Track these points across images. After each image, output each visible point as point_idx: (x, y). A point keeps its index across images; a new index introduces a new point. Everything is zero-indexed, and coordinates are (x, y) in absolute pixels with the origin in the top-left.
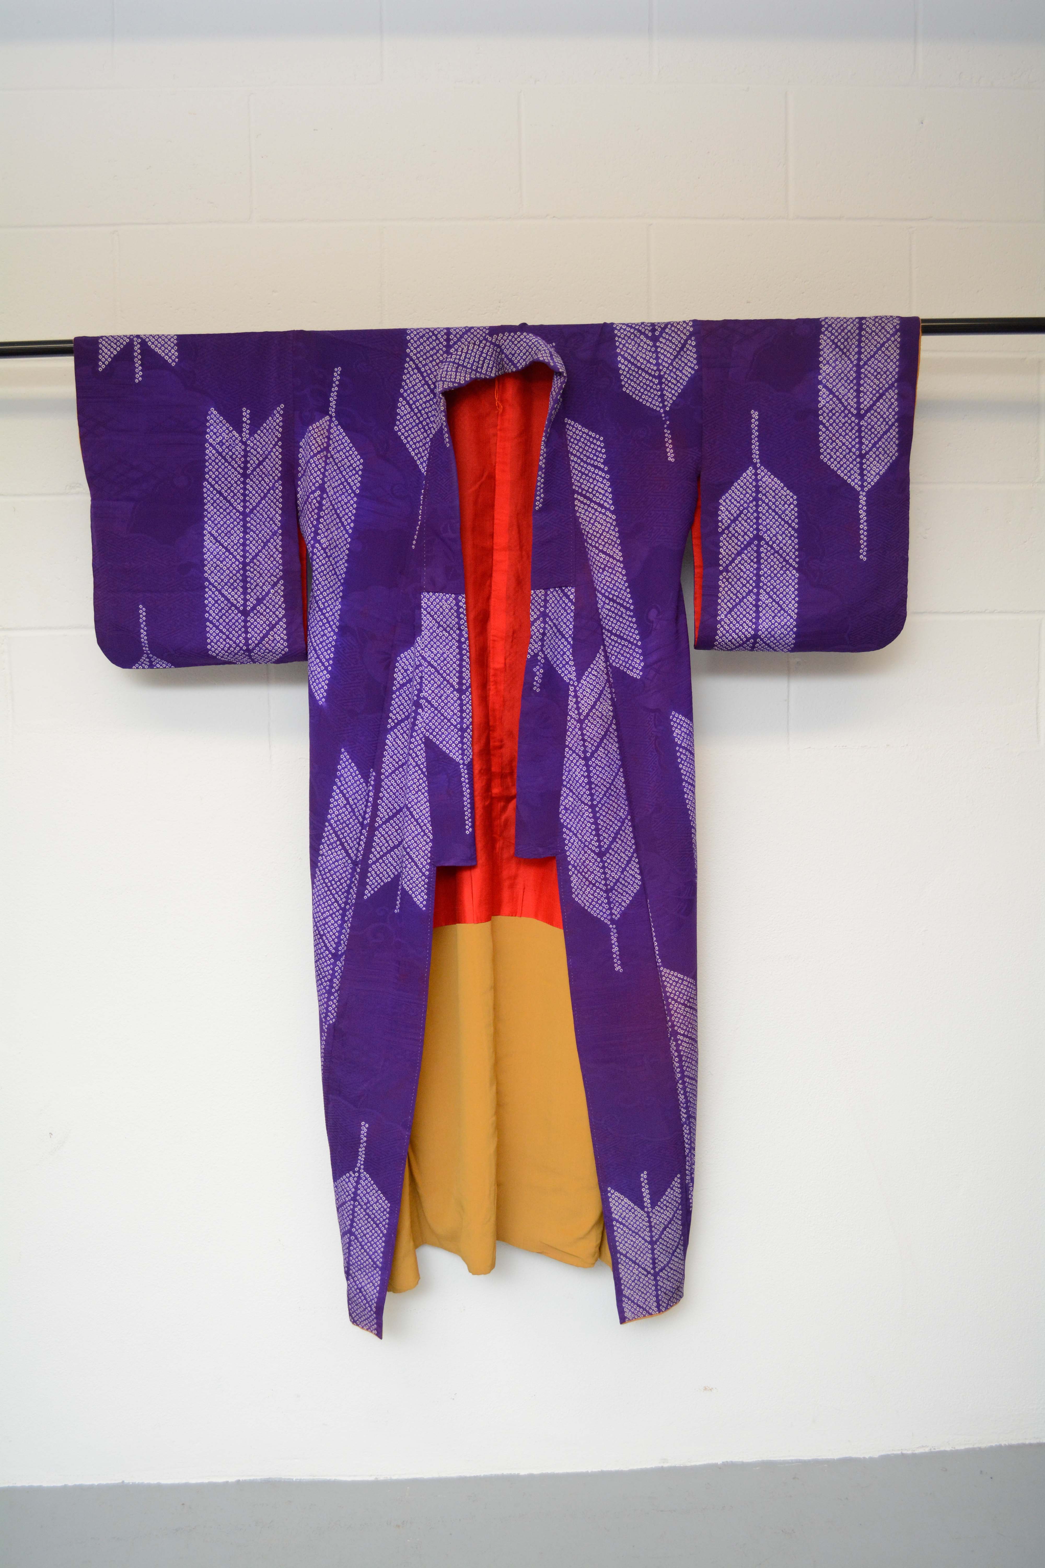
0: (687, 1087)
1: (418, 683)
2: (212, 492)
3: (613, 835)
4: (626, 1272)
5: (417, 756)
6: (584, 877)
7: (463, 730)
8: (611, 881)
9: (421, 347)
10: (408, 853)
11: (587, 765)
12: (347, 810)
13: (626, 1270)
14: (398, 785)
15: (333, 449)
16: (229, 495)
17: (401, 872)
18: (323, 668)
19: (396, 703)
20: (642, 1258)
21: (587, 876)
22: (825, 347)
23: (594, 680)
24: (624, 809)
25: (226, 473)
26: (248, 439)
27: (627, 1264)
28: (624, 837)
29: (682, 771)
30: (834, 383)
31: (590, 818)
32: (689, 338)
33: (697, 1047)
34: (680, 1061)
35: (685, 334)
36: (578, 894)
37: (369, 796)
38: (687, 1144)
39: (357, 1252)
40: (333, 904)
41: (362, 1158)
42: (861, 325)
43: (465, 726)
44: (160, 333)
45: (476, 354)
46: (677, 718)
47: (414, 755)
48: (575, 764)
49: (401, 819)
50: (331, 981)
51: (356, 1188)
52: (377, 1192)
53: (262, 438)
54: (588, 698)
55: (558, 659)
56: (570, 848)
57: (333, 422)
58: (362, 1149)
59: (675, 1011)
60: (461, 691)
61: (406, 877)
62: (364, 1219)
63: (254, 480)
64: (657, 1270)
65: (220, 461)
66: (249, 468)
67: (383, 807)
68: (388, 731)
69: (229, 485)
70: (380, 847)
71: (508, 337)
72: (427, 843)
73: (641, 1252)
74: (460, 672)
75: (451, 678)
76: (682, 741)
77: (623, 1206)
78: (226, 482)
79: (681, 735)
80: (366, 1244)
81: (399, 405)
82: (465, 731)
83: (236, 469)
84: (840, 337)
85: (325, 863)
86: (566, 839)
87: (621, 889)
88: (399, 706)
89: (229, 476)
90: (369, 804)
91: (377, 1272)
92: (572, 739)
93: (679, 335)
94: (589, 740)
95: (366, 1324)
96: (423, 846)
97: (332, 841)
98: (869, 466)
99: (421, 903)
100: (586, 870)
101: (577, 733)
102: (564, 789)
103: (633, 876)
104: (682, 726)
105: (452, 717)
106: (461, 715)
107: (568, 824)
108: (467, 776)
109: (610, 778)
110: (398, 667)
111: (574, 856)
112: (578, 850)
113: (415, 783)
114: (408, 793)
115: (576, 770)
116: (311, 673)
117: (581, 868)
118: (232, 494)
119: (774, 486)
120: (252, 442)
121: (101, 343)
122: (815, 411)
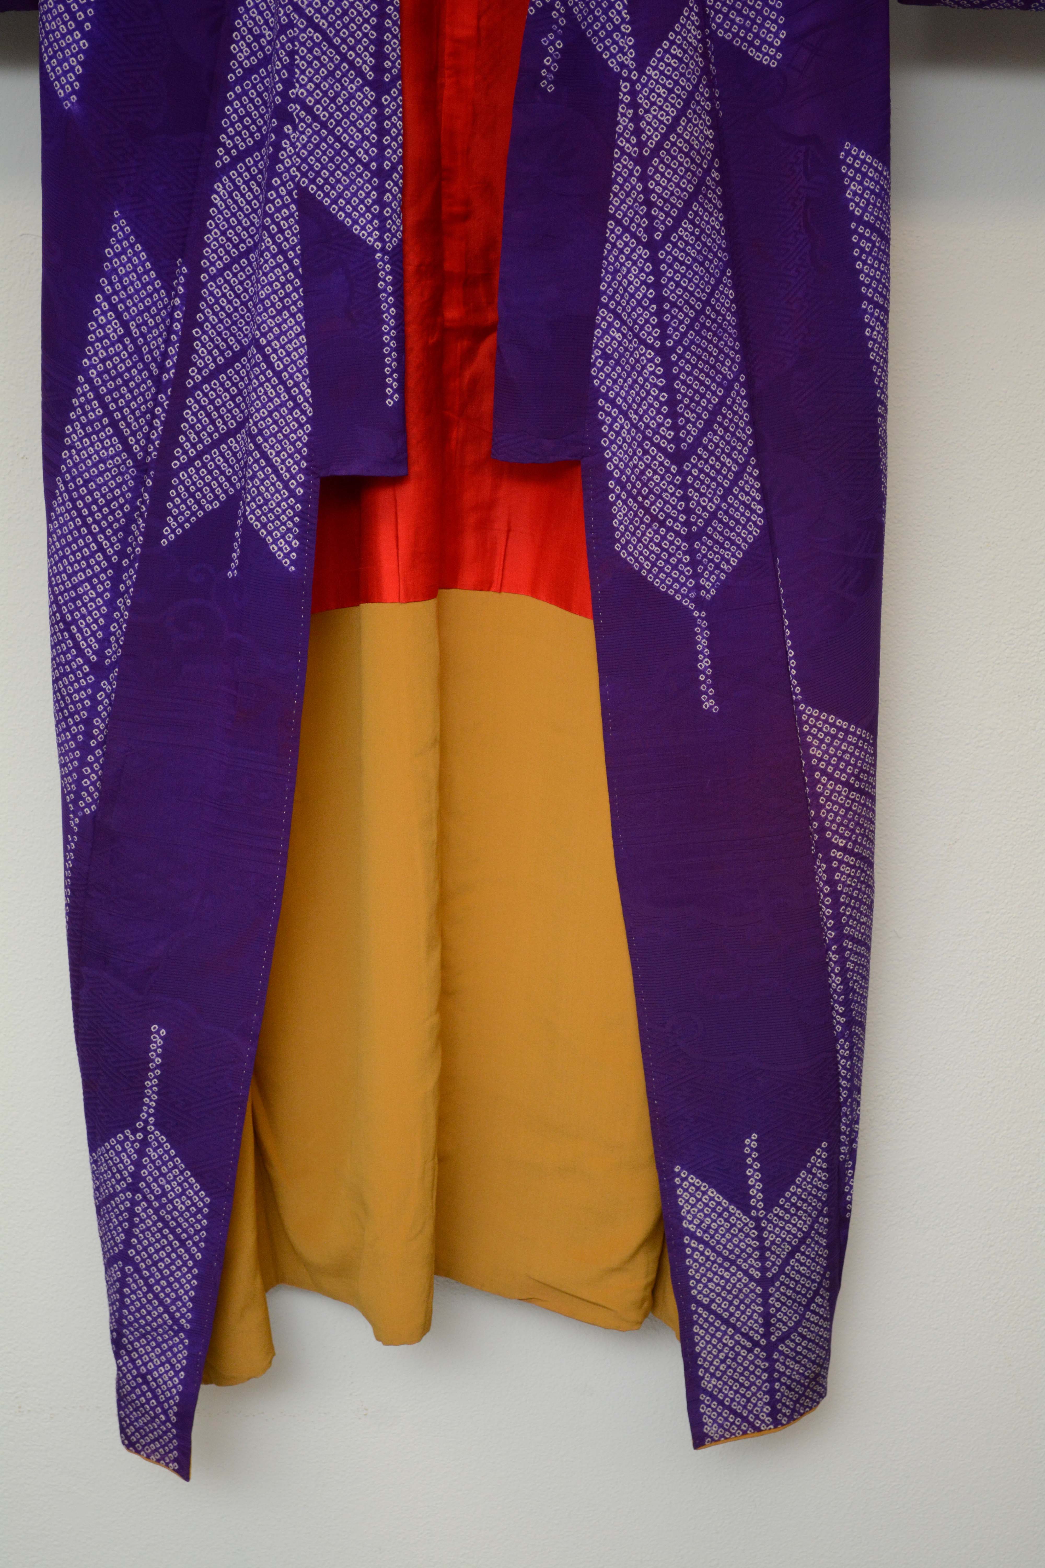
0: (848, 959)
1: (284, 67)
3: (705, 416)
4: (708, 1342)
5: (281, 231)
6: (641, 505)
7: (382, 175)
8: (699, 517)
10: (258, 447)
11: (655, 261)
12: (125, 348)
13: (708, 1337)
14: (238, 296)
17: (243, 488)
18: (72, 25)
19: (235, 111)
20: (743, 1312)
21: (647, 503)
23: (675, 69)
24: (733, 361)
27: (712, 1324)
28: (731, 421)
29: (862, 277)
31: (658, 377)
33: (871, 877)
34: (836, 905)
36: (628, 542)
37: (173, 321)
38: (845, 1078)
39: (139, 1299)
40: (92, 555)
41: (150, 1101)
43: (387, 165)
46: (856, 158)
47: (274, 228)
48: (628, 258)
49: (243, 373)
50: (88, 722)
51: (138, 1165)
52: (182, 1173)
54: (661, 108)
55: (596, 19)
56: (612, 442)
58: (152, 1083)
59: (828, 799)
60: (379, 87)
61: (253, 499)
62: (154, 1229)
64: (773, 1339)
67: (204, 345)
68: (217, 175)
70: (197, 434)
72: (301, 426)
73: (742, 1302)
74: (380, 43)
75: (358, 55)
76: (865, 210)
77: (706, 1205)
79: (861, 196)
80: (157, 1282)
82: (388, 175)
85: (76, 465)
86: (603, 423)
87: (721, 534)
88: (241, 119)
90: (174, 337)
91: (181, 1341)
92: (623, 202)
94: (660, 202)
95: (157, 1450)
96: (292, 432)
97: (92, 415)
99: (287, 556)
100: (645, 492)
101: (633, 188)
102: (603, 312)
103: (748, 507)
104: (865, 175)
105: (359, 145)
106: (380, 141)
107: (609, 389)
108: (389, 278)
109: (703, 290)
110: (238, 30)
111: (621, 460)
112: (630, 446)
113: (275, 292)
114: (260, 314)
115: (629, 271)
116: (47, 37)
117: (634, 486)
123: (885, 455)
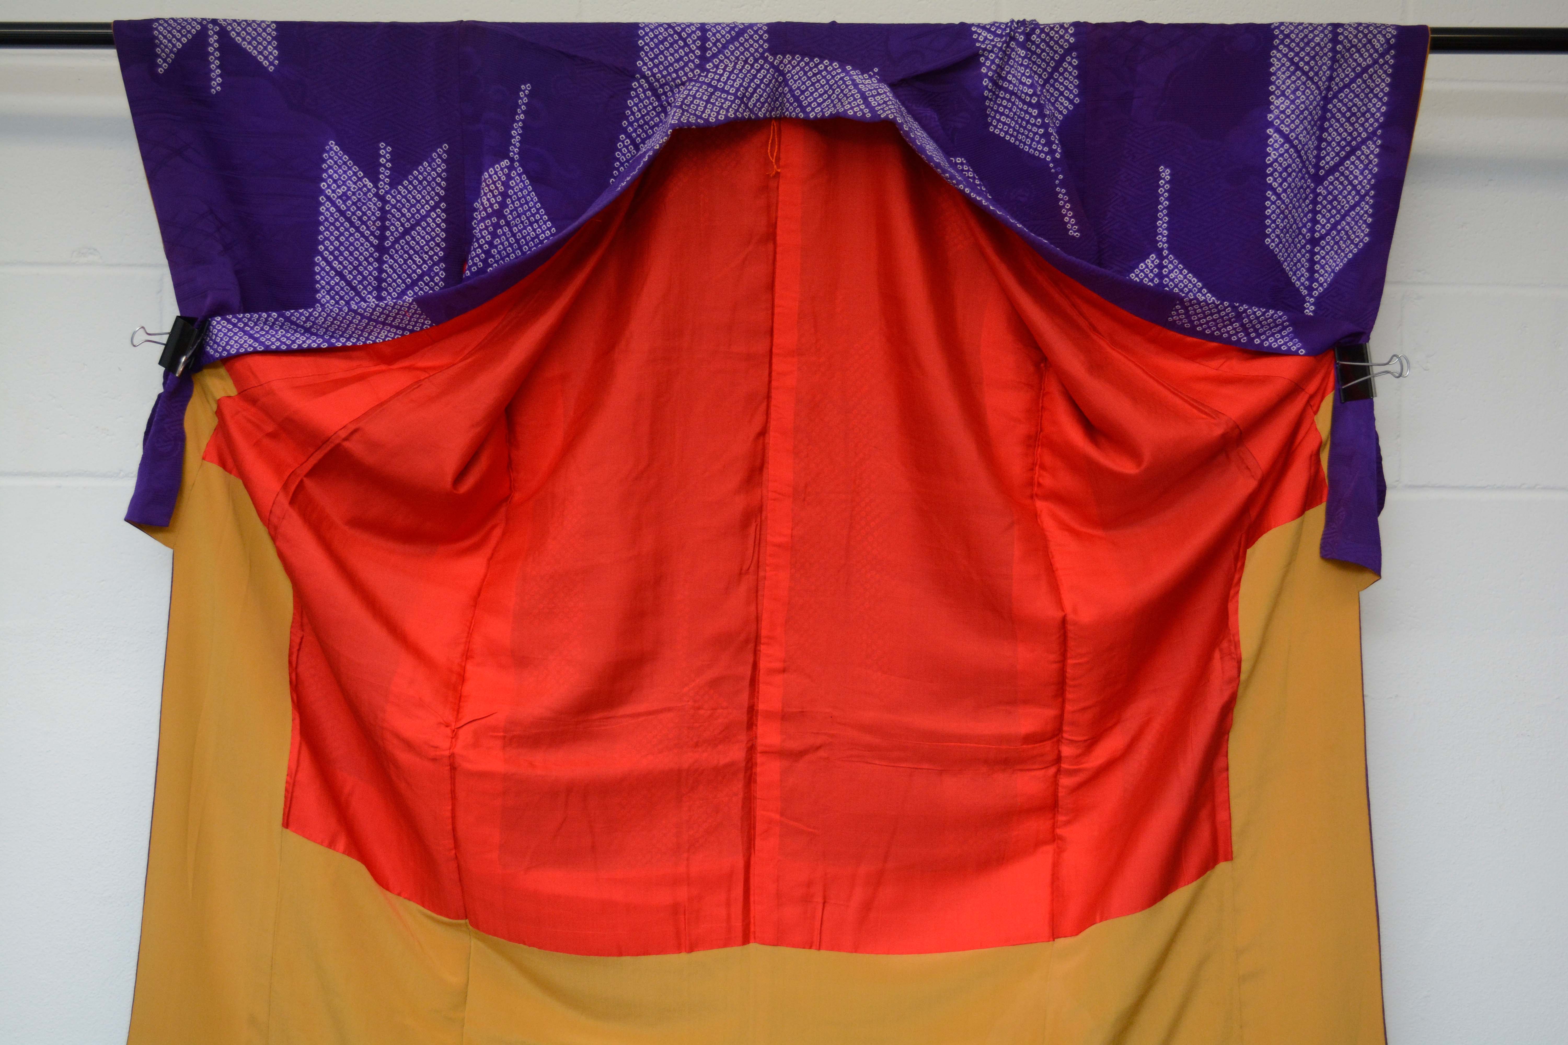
2: (328, 273)
9: (661, 58)
15: (511, 212)
16: (355, 278)
22: (1279, 69)
25: (352, 244)
26: (387, 193)
30: (1293, 126)
32: (1068, 52)
35: (1061, 47)
42: (1335, 34)
44: (250, 18)
45: (745, 76)
53: (410, 192)
57: (515, 169)
63: (396, 256)
65: (342, 224)
66: (387, 238)
69: (356, 263)
78: (351, 258)
81: (620, 145)
83: (367, 239)
84: (1302, 54)
89: (357, 249)
93: (1051, 48)
98: (1323, 258)
118: (360, 277)
119: (1186, 286)
120: (394, 197)
121: (156, 29)
122: (1260, 170)
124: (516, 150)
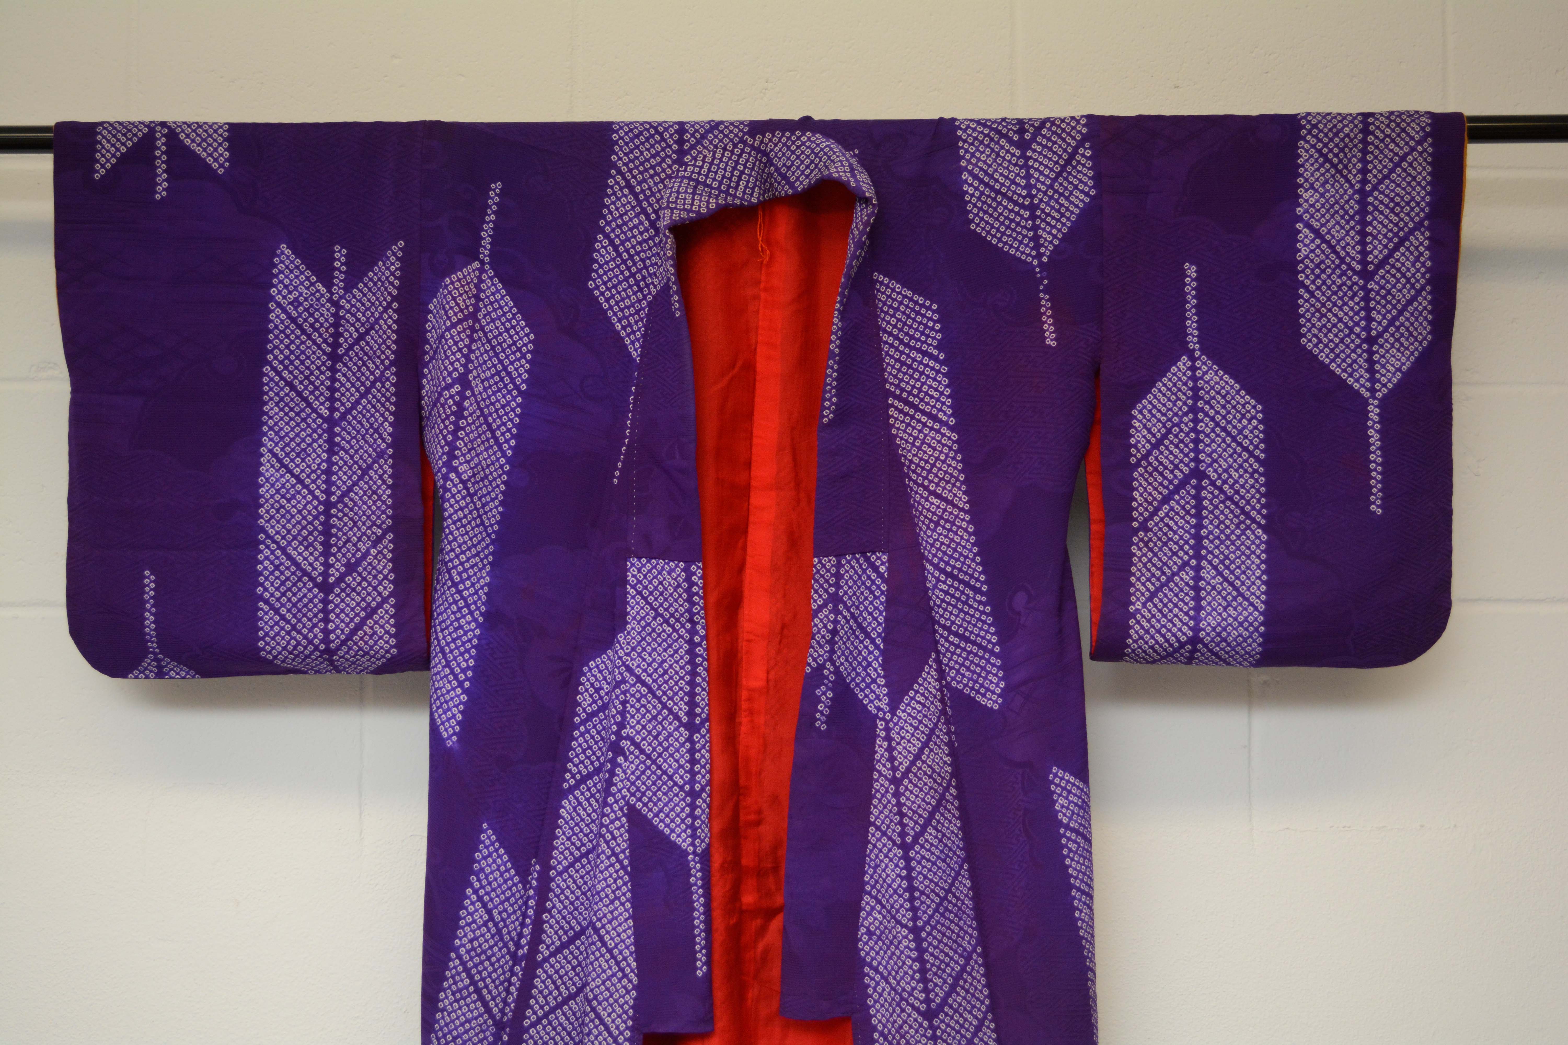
1: (618, 713)
2: (277, 384)
3: (950, 981)
5: (614, 838)
7: (694, 794)
9: (637, 153)
10: (593, 1009)
11: (907, 858)
12: (489, 930)
14: (579, 888)
15: (485, 316)
16: (306, 388)
18: (454, 684)
19: (580, 745)
22: (1307, 161)
23: (919, 712)
24: (971, 936)
25: (303, 352)
26: (341, 297)
28: (971, 984)
29: (1070, 871)
30: (1323, 220)
31: (911, 950)
32: (1081, 144)
35: (1074, 138)
37: (527, 907)
42: (1366, 125)
43: (697, 787)
44: (201, 120)
45: (727, 165)
46: (1062, 779)
47: (608, 836)
48: (886, 856)
49: (582, 948)
53: (365, 295)
54: (909, 741)
55: (858, 674)
56: (876, 1001)
57: (486, 272)
60: (692, 728)
63: (350, 364)
65: (293, 332)
66: (341, 345)
67: (551, 927)
68: (564, 794)
69: (307, 372)
70: (545, 997)
71: (780, 139)
72: (628, 992)
74: (692, 695)
75: (676, 704)
76: (1071, 819)
78: (302, 368)
79: (1068, 808)
81: (597, 245)
82: (698, 795)
83: (319, 347)
84: (1331, 145)
85: (447, 1025)
86: (868, 986)
88: (584, 751)
89: (308, 358)
90: (528, 921)
92: (881, 812)
93: (1063, 140)
94: (910, 814)
96: (621, 997)
97: (460, 985)
98: (1383, 356)
100: (903, 1042)
101: (889, 802)
102: (867, 898)
104: (1069, 792)
105: (676, 772)
106: (692, 769)
107: (873, 959)
108: (699, 874)
109: (946, 881)
110: (583, 684)
111: (883, 1016)
112: (890, 1005)
113: (609, 886)
114: (596, 903)
115: (887, 866)
116: (435, 692)
117: (894, 1038)
118: (311, 388)
119: (1223, 388)
120: (348, 302)
121: (100, 133)
122: (1290, 266)
123: (1096, 1011)
124: (487, 252)
